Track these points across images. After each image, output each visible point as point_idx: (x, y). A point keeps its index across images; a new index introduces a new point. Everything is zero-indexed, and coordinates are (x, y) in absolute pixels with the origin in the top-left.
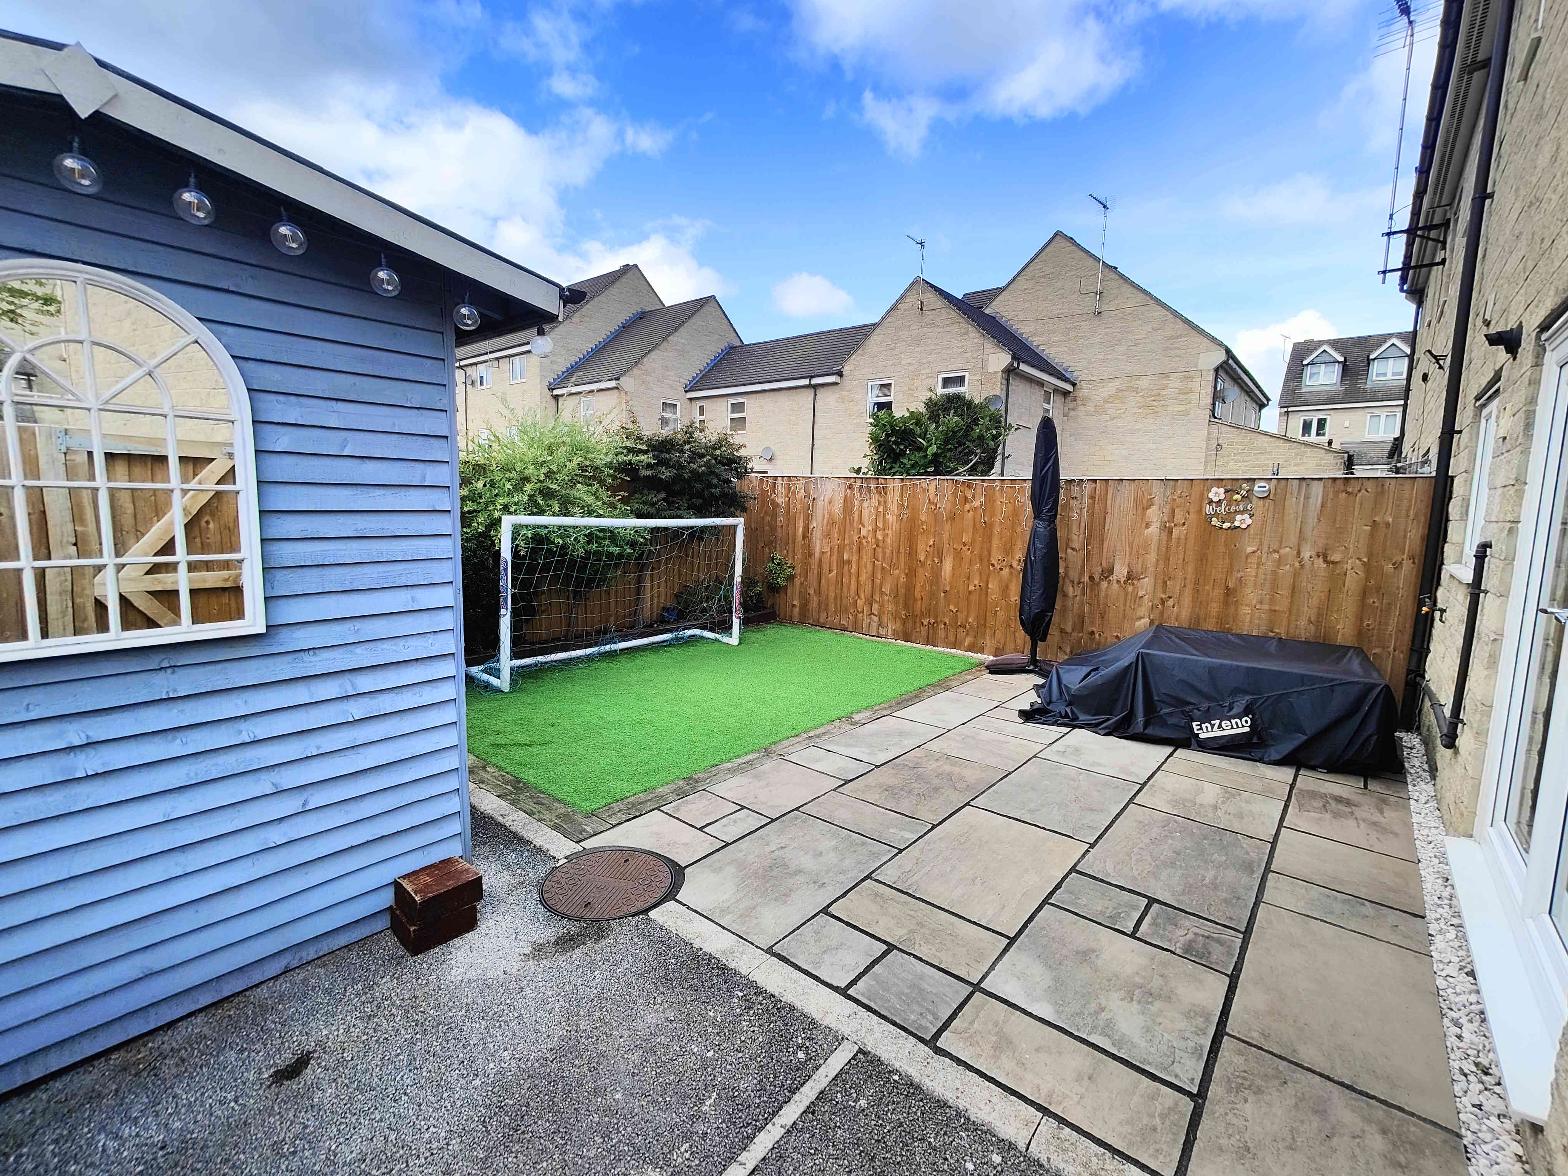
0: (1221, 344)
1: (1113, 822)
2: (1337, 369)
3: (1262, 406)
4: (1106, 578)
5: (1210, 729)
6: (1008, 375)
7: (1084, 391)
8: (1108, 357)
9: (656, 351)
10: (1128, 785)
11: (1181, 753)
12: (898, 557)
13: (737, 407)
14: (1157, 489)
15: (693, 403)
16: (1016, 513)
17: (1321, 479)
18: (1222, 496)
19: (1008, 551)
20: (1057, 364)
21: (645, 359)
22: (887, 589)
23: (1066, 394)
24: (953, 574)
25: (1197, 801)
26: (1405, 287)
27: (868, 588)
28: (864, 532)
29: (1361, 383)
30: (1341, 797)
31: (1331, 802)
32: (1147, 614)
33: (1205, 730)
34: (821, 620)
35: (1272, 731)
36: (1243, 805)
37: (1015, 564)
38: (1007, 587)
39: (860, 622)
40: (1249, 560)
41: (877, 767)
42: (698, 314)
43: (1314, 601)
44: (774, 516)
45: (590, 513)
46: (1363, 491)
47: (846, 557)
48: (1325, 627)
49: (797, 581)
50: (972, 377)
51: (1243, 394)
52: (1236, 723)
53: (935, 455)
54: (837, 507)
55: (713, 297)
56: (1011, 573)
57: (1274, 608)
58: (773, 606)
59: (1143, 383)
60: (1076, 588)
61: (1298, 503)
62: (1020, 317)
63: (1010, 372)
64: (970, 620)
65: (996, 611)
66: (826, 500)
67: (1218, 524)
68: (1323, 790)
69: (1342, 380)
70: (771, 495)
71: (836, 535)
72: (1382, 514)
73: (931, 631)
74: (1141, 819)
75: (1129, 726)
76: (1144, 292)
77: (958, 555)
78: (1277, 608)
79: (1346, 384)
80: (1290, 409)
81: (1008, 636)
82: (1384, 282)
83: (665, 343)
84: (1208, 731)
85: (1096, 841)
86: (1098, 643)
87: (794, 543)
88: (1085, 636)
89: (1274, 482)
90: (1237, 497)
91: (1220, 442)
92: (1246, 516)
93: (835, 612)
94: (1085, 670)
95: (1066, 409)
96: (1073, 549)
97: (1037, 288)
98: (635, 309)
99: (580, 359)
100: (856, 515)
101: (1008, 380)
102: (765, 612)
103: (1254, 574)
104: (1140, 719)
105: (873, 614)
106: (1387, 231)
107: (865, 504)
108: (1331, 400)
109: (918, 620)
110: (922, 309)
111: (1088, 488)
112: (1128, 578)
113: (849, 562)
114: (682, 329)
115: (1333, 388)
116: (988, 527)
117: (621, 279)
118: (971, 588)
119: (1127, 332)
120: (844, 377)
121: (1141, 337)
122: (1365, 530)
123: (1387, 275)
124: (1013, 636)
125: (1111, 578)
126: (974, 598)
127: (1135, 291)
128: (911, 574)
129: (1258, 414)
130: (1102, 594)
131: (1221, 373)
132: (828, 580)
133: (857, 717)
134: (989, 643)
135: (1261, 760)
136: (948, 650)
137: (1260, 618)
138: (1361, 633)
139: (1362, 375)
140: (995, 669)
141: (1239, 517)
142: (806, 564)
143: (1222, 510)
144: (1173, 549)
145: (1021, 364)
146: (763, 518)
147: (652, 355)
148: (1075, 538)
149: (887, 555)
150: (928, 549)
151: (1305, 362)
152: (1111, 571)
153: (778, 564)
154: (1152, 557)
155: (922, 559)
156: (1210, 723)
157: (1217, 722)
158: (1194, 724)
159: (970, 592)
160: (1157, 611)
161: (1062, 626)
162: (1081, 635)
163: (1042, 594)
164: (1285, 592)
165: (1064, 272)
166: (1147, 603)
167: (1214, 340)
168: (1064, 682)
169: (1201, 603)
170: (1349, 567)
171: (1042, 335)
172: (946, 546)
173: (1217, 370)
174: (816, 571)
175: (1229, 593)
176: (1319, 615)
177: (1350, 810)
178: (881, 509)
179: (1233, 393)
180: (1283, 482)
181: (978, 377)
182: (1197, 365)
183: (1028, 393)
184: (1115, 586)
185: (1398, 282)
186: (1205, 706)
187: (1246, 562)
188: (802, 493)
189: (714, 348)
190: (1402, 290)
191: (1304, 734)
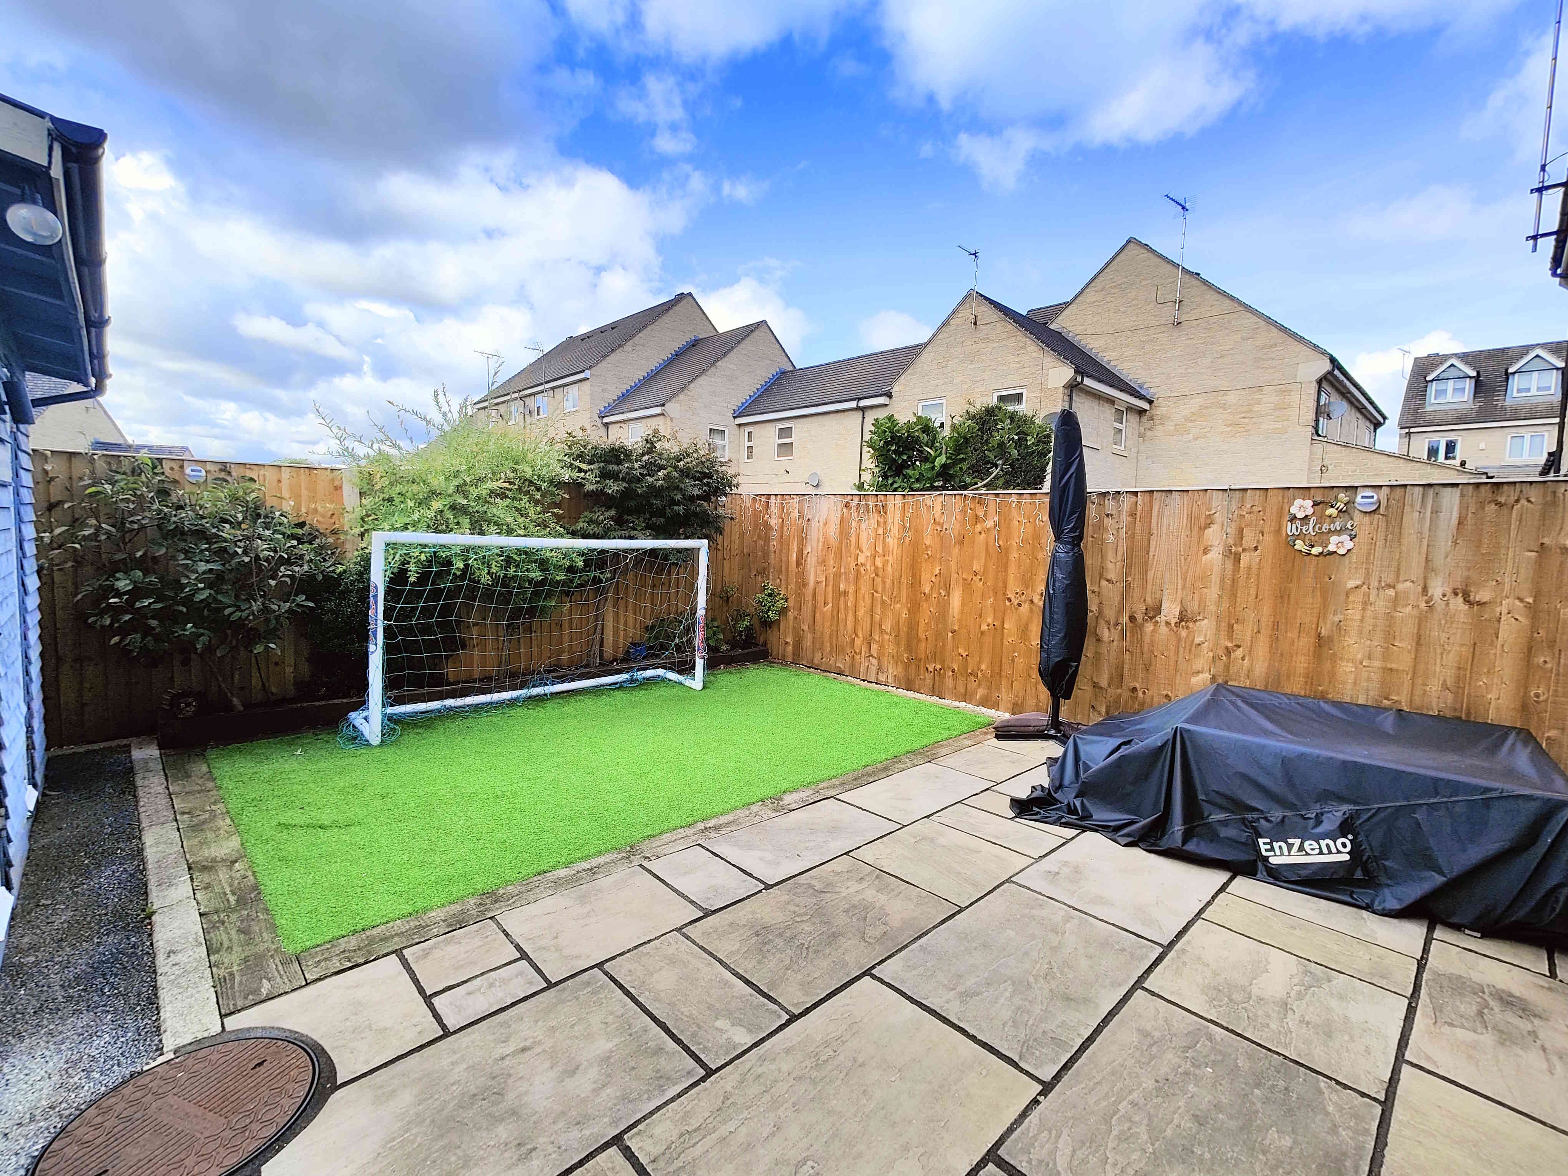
0: (1324, 353)
1: (1098, 1031)
2: (1469, 385)
3: (1377, 425)
4: (1151, 618)
5: (1286, 852)
6: (1071, 391)
7: (1162, 409)
8: (1190, 371)
9: (704, 377)
10: (1145, 946)
11: (1242, 884)
12: (899, 589)
13: (785, 432)
14: (1218, 501)
15: (742, 429)
16: (1036, 536)
17: (1457, 485)
18: (1310, 511)
19: (1027, 582)
20: (1131, 380)
21: (692, 385)
22: (887, 626)
23: (1141, 412)
24: (962, 610)
25: (1255, 990)
26: (1559, 271)
27: (867, 625)
28: (861, 559)
29: (1498, 400)
30: (1511, 995)
31: (1492, 1003)
32: (1207, 668)
33: (1278, 852)
34: (816, 661)
35: (1386, 863)
36: (1334, 1003)
37: (1036, 600)
38: (1026, 627)
39: (857, 665)
40: (1351, 598)
41: (768, 887)
42: (748, 339)
43: (1451, 659)
44: (767, 540)
45: (510, 532)
46: (1523, 502)
47: (842, 588)
48: (1469, 695)
49: (791, 615)
50: (1030, 395)
51: (1353, 410)
52: (1328, 846)
53: (944, 466)
54: (833, 529)
55: (764, 322)
56: (1031, 610)
57: (1389, 666)
58: (765, 644)
59: (1232, 398)
60: (1112, 629)
61: (1421, 520)
62: (1089, 331)
63: (1073, 387)
64: (983, 667)
65: (1013, 658)
66: (821, 522)
67: (1304, 549)
68: (1476, 977)
69: (1475, 397)
70: (764, 516)
71: (832, 562)
72: (1554, 534)
73: (937, 678)
74: (1149, 1028)
75: (1163, 836)
76: (1232, 298)
77: (967, 585)
78: (1394, 666)
79: (1480, 402)
80: (1412, 430)
81: (1029, 689)
82: (1535, 249)
83: (713, 369)
84: (1282, 854)
85: (1057, 1077)
86: (1142, 704)
87: (787, 568)
88: (1125, 694)
89: (1386, 491)
90: (1332, 511)
91: (1325, 463)
92: (1345, 538)
93: (831, 651)
94: (1115, 742)
95: (1142, 429)
96: (1108, 581)
97: (1108, 299)
98: (689, 337)
99: (632, 387)
100: (853, 539)
101: (1071, 396)
102: (756, 649)
103: (1358, 617)
104: (1177, 827)
105: (871, 656)
106: (1537, 185)
107: (864, 526)
108: (1462, 419)
109: (922, 664)
110: (975, 324)
111: (1127, 502)
112: (1181, 620)
113: (845, 593)
114: (731, 354)
115: (1465, 406)
116: (1003, 552)
117: (674, 308)
118: (984, 627)
119: (1213, 343)
120: (894, 398)
121: (1227, 347)
122: (1529, 558)
123: (1539, 240)
124: (1034, 689)
125: (1157, 619)
126: (987, 639)
127: (1220, 297)
128: (914, 608)
129: (1373, 434)
130: (1147, 639)
131: (1325, 385)
132: (823, 614)
133: (788, 799)
134: (1006, 696)
135: (1368, 908)
136: (957, 703)
137: (1369, 679)
138: (1525, 707)
139: (1499, 391)
140: (1005, 733)
141: (1334, 539)
142: (800, 595)
143: (1310, 529)
144: (1242, 582)
145: (1085, 379)
146: (756, 542)
147: (699, 381)
148: (1110, 566)
149: (887, 586)
150: (933, 579)
151: (1428, 378)
152: (1158, 610)
153: (770, 595)
154: (1213, 592)
155: (927, 591)
156: (1286, 842)
157: (1297, 842)
158: (1261, 841)
159: (982, 633)
160: (1220, 666)
161: (1095, 680)
162: (1119, 691)
163: (1065, 636)
164: (1405, 643)
165: (1138, 280)
166: (1206, 654)
167: (1315, 347)
168: (1083, 757)
169: (1282, 655)
170: (1504, 611)
171: (1114, 350)
172: (954, 576)
173: (1320, 382)
174: (810, 603)
175: (1321, 642)
176: (1458, 679)
177: (1530, 1027)
178: (881, 531)
179: (1340, 407)
180: (1399, 492)
181: (1038, 394)
182: (1295, 377)
183: (1096, 411)
184: (1164, 629)
185: (1549, 265)
186: (1277, 814)
187: (1346, 602)
188: (796, 513)
189: (765, 373)
190: (1554, 274)
191: (1442, 873)
